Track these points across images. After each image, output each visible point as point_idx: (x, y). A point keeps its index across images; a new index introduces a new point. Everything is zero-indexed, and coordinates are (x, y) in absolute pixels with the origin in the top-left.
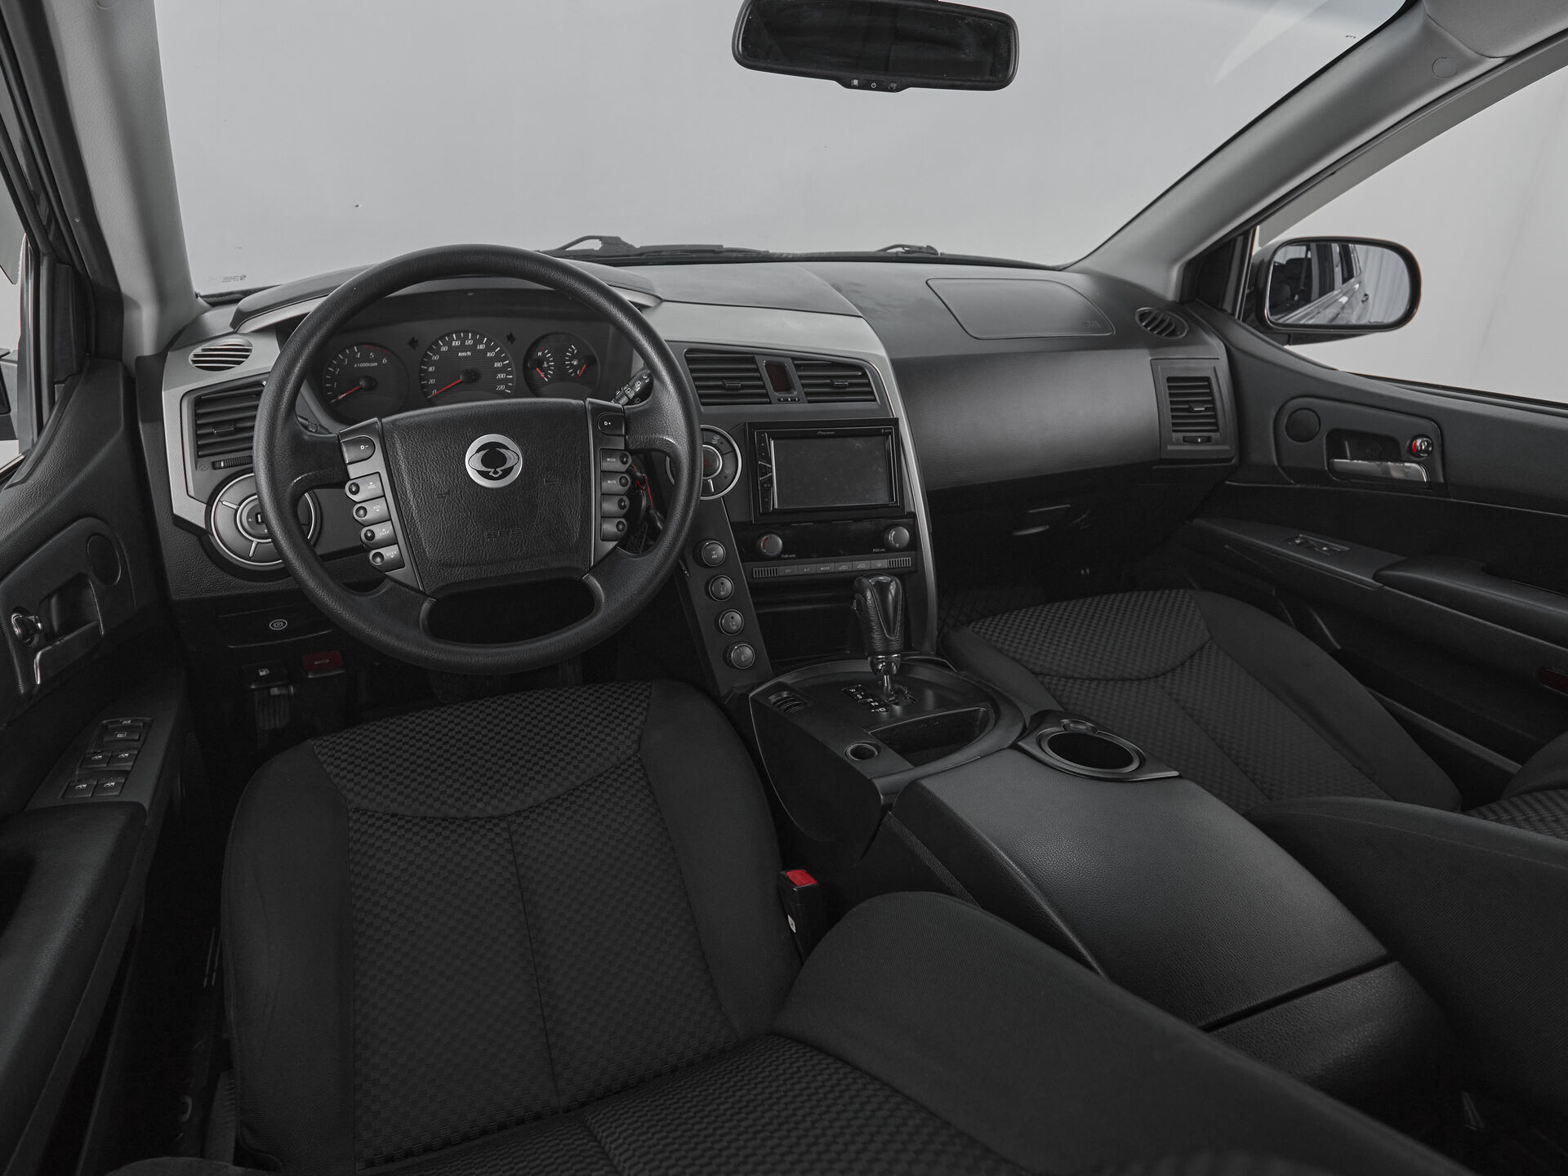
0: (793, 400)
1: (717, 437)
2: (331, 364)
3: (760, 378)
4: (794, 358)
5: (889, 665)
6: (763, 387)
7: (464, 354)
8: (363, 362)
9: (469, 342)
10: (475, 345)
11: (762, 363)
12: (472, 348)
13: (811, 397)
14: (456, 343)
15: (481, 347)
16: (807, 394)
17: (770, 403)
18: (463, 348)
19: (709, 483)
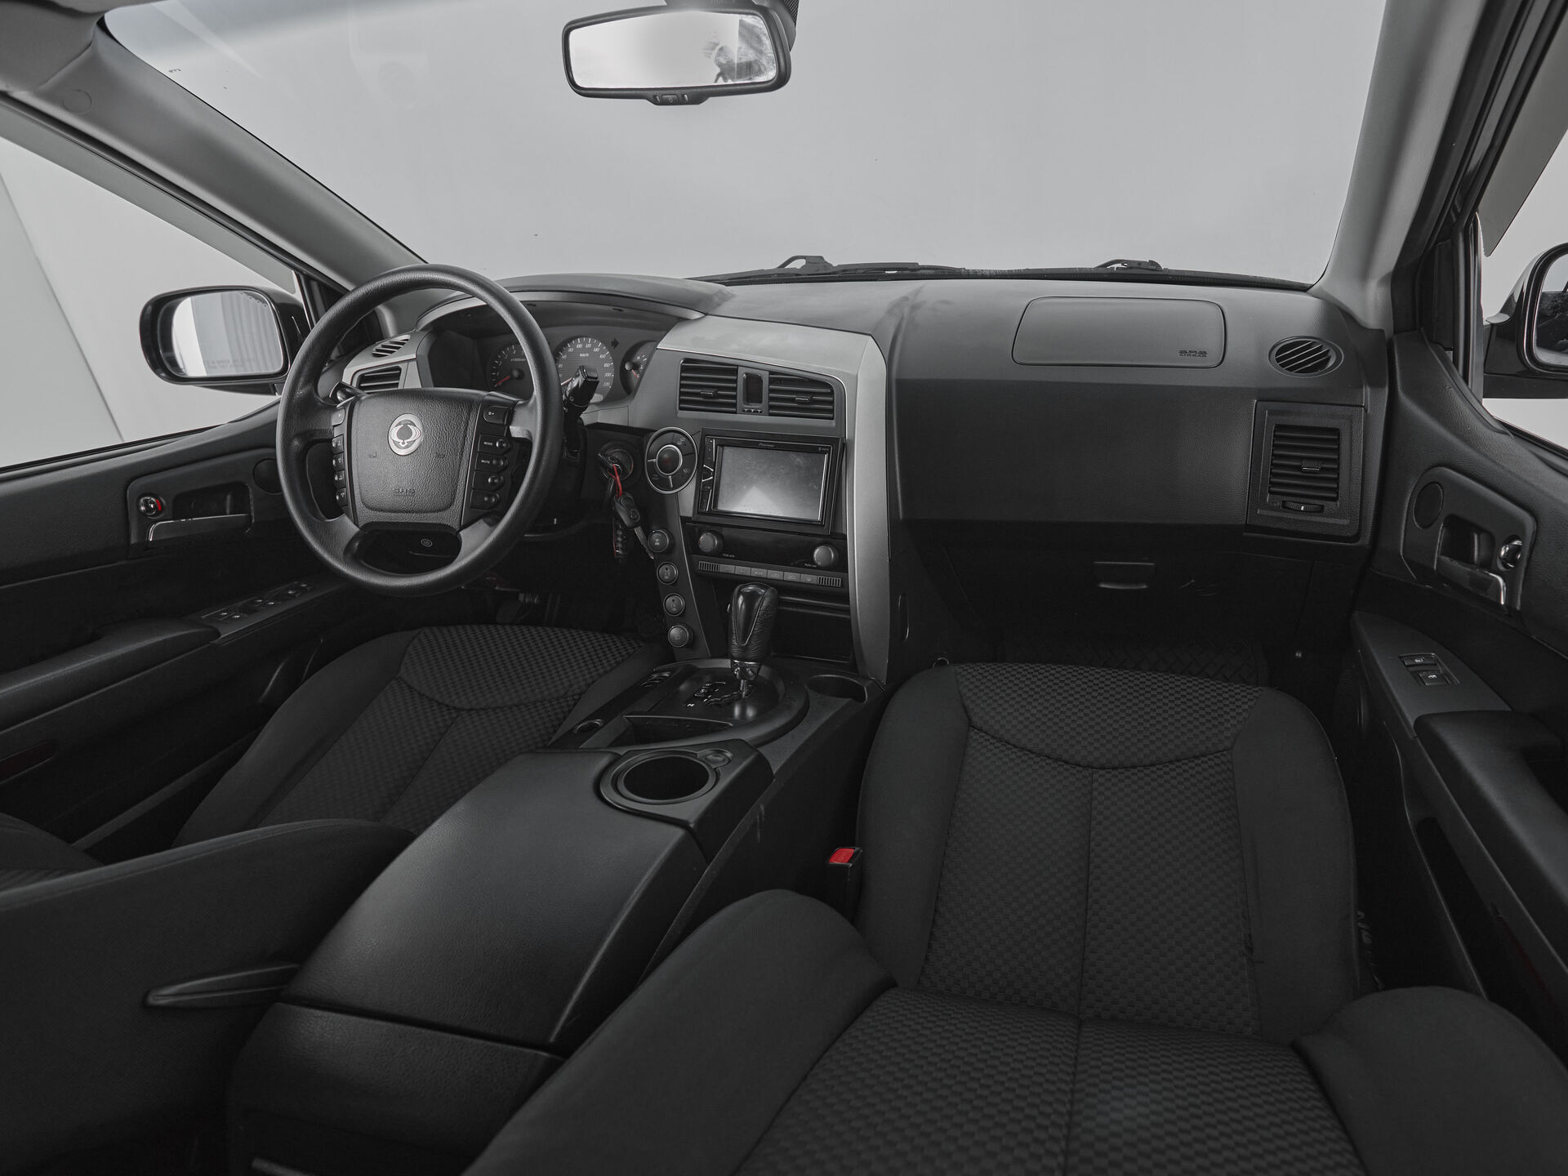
0: (756, 412)
1: (683, 439)
2: (497, 359)
3: (735, 389)
4: (771, 373)
5: (743, 670)
6: (735, 397)
7: (584, 355)
8: (518, 357)
9: (588, 346)
10: (592, 348)
11: (742, 374)
12: (590, 350)
13: (773, 410)
14: (579, 346)
15: (596, 350)
16: (771, 407)
17: (735, 413)
18: (584, 350)
19: (668, 479)
